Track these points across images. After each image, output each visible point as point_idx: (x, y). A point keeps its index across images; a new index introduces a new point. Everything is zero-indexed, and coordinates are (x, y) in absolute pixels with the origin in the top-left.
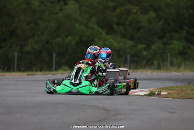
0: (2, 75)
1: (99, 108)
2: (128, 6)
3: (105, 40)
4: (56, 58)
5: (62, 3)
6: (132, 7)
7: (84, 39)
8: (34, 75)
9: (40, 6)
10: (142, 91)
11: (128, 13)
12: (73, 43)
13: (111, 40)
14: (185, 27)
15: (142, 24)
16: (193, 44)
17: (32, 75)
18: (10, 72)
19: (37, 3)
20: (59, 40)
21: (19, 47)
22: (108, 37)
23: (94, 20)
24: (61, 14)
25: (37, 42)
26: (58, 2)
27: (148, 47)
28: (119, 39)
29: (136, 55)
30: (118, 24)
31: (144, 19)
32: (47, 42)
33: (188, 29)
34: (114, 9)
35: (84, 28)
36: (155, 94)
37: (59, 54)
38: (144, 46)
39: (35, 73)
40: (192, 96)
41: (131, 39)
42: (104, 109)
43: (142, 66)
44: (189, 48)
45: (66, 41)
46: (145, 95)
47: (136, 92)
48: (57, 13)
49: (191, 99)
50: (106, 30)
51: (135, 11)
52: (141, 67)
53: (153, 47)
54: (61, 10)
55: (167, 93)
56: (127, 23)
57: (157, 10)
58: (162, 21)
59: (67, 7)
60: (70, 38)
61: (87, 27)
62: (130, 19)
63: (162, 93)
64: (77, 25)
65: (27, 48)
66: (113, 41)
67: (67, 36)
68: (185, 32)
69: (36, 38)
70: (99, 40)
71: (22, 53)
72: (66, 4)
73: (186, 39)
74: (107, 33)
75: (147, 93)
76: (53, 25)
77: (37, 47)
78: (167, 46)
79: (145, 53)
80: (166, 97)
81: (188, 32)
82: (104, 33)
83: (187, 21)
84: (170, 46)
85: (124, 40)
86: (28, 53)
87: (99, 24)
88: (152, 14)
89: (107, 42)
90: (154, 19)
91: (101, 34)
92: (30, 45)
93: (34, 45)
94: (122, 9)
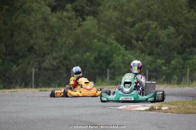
0: (14, 92)
2: (147, 22)
3: (124, 56)
5: (80, 18)
6: (151, 22)
7: (103, 55)
9: (58, 22)
10: (144, 106)
11: (147, 28)
12: (92, 58)
13: (129, 55)
15: (161, 39)
18: (22, 88)
19: (55, 19)
20: (77, 56)
21: (37, 63)
22: (127, 52)
23: (112, 36)
24: (79, 31)
25: (55, 58)
26: (77, 18)
27: (168, 62)
28: (138, 54)
29: (155, 70)
30: (137, 40)
31: (163, 34)
32: (65, 58)
34: (133, 24)
35: (102, 43)
38: (163, 61)
41: (149, 55)
45: (85, 56)
46: (145, 110)
48: (75, 29)
50: (124, 46)
51: (154, 26)
52: (160, 82)
53: (173, 62)
54: (79, 26)
55: (167, 108)
56: (146, 38)
57: (176, 25)
58: (182, 36)
59: (85, 23)
60: (88, 54)
61: (106, 43)
64: (96, 41)
65: (45, 65)
67: (85, 52)
69: (54, 54)
70: (118, 55)
71: (40, 69)
72: (84, 20)
74: (126, 49)
75: (148, 108)
76: (71, 41)
77: (54, 63)
78: (187, 61)
79: (164, 68)
80: (166, 111)
82: (122, 48)
84: (190, 61)
85: (143, 55)
86: (46, 69)
87: (117, 40)
88: (172, 29)
89: (126, 58)
90: (174, 34)
91: (120, 49)
92: (48, 61)
93: (51, 61)
94: (141, 24)
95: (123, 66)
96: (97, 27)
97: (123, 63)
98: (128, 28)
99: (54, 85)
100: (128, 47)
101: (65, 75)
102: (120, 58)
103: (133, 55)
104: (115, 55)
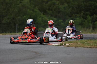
1: (33, 52)
2: (54, 1)
3: (43, 18)
4: (18, 26)
6: (56, 1)
7: (32, 17)
8: (6, 35)
9: (10, 1)
10: (57, 43)
11: (54, 4)
13: (45, 18)
14: (82, 11)
15: (61, 10)
16: (86, 20)
17: (5, 35)
20: (19, 17)
22: (44, 16)
23: (37, 8)
24: (20, 5)
25: (8, 19)
27: (64, 21)
28: (49, 17)
29: (58, 25)
30: (49, 10)
31: (61, 7)
32: (14, 19)
33: (84, 12)
34: (47, 2)
35: (32, 11)
36: (63, 45)
37: (19, 25)
38: (62, 20)
39: (6, 34)
40: (80, 46)
41: (55, 17)
42: (35, 52)
43: (61, 30)
44: (85, 21)
45: (23, 18)
46: (58, 45)
47: (53, 44)
48: (18, 4)
49: (80, 47)
50: (43, 13)
51: (57, 3)
53: (67, 21)
54: (21, 3)
55: (68, 44)
56: (53, 9)
57: (68, 3)
58: (71, 8)
59: (23, 1)
60: (25, 16)
61: (33, 11)
62: (55, 7)
63: (66, 44)
64: (29, 10)
65: (4, 22)
66: (46, 18)
67: (23, 16)
68: (82, 13)
69: (8, 17)
70: (40, 17)
71: (1, 24)
73: (83, 17)
74: (44, 14)
75: (59, 44)
76: (16, 10)
77: (8, 21)
79: (62, 24)
80: (68, 46)
81: (84, 14)
82: (42, 14)
83: (83, 8)
84: (75, 21)
85: (52, 17)
86: (4, 24)
87: (39, 10)
88: (66, 5)
89: (44, 19)
90: (67, 7)
91: (40, 14)
92: (5, 20)
93: (7, 20)
94: (51, 2)
95: (42, 22)
96: (29, 3)
97: (42, 21)
98: (44, 4)
99: (8, 32)
100: (45, 13)
101: (13, 27)
102: (40, 19)
103: (47, 17)
104: (38, 17)
